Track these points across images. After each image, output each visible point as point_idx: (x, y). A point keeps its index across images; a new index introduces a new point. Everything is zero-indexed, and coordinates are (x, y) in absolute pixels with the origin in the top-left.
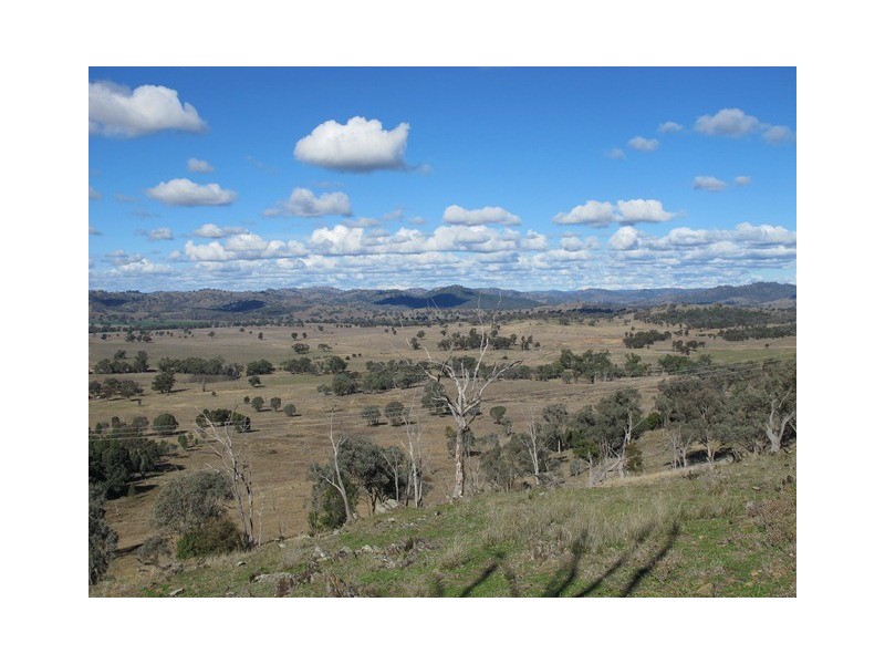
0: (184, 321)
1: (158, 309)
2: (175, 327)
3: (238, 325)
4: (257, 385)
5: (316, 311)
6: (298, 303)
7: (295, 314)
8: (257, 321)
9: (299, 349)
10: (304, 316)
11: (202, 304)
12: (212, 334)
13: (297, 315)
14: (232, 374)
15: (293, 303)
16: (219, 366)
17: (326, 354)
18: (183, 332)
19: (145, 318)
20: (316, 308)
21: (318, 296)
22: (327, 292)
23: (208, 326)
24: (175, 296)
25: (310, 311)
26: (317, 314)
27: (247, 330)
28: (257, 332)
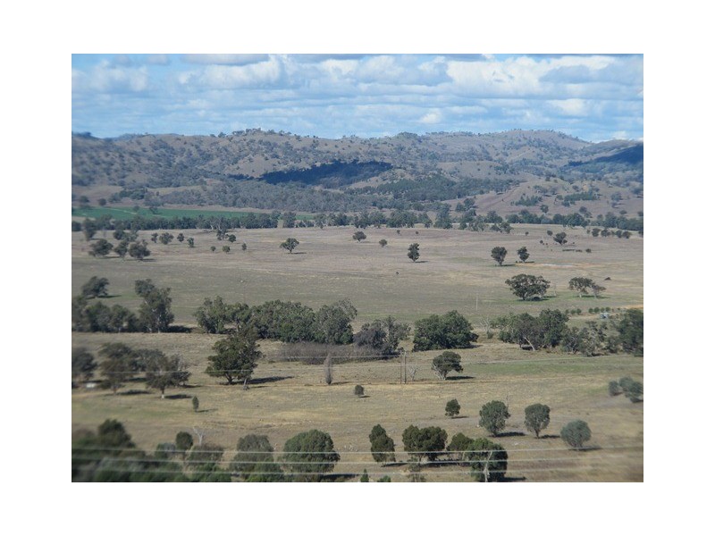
0: (207, 208)
1: (141, 178)
2: (188, 224)
3: (342, 222)
4: (453, 373)
5: (531, 194)
6: (481, 171)
7: (479, 199)
8: (387, 213)
9: (527, 289)
10: (504, 205)
11: (244, 167)
12: (290, 244)
13: (484, 203)
14: (381, 345)
15: (471, 170)
16: (344, 325)
17: (593, 303)
18: (213, 236)
19: (114, 199)
20: (530, 184)
21: (529, 153)
22: (548, 144)
23: (269, 223)
24: (177, 146)
25: (515, 193)
26: (535, 201)
27: (373, 234)
28: (400, 241)
